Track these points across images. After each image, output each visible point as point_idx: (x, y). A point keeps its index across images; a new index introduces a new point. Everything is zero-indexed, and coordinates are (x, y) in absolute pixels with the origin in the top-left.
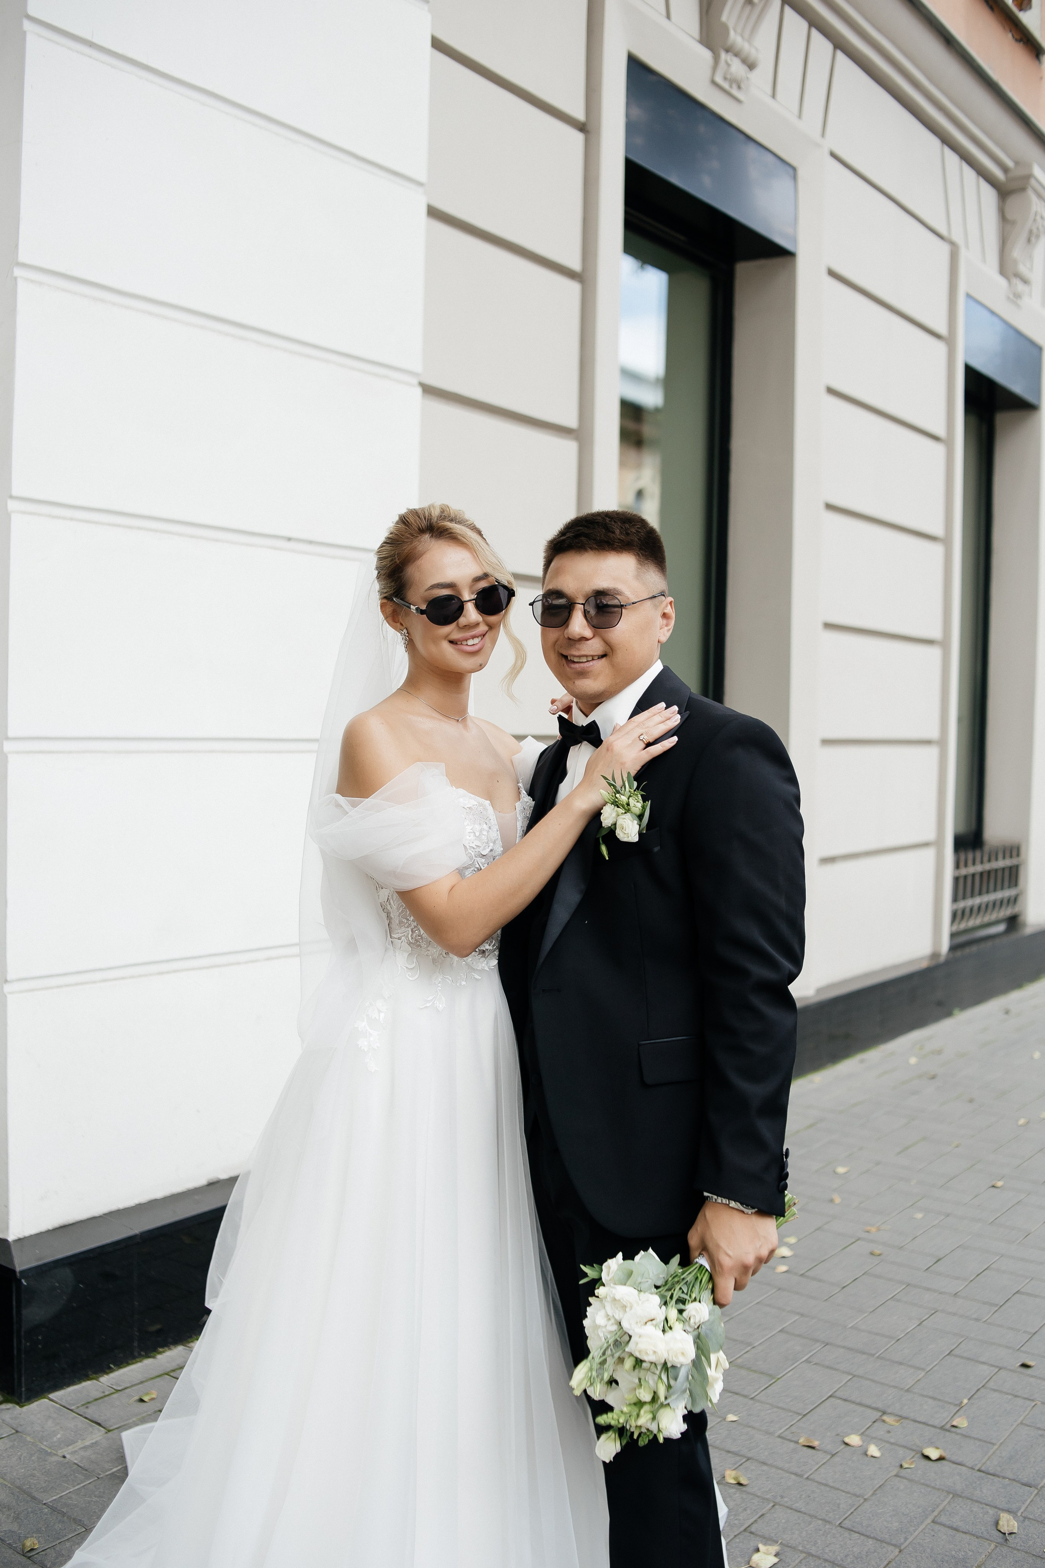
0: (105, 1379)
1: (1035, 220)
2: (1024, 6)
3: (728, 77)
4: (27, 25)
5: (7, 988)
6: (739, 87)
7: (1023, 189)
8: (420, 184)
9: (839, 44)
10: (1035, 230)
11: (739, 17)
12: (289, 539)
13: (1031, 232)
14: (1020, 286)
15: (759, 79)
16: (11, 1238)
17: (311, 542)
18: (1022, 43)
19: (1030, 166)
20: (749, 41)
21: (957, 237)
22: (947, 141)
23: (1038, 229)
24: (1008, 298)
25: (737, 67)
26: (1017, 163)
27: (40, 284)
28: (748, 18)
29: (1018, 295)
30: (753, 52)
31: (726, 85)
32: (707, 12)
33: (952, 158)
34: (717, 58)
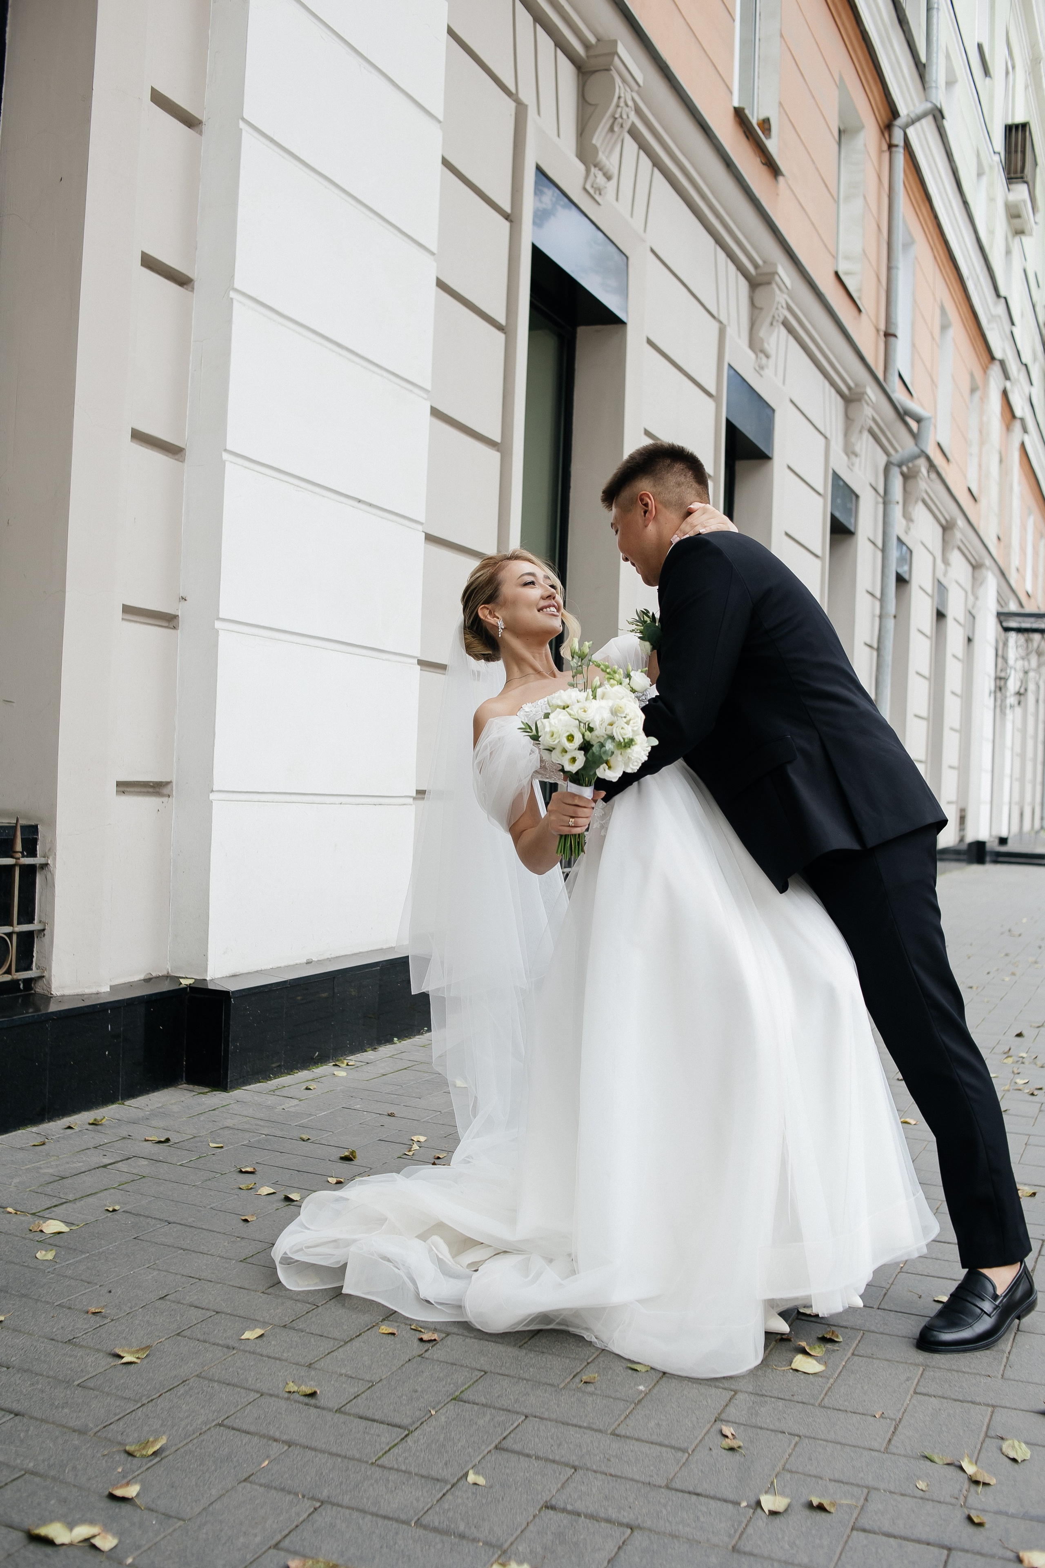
0: (270, 1082)
1: (777, 309)
2: (769, 133)
3: (595, 186)
4: (242, 127)
5: (212, 796)
6: (600, 194)
7: (769, 283)
8: (433, 254)
9: (657, 164)
10: (776, 316)
11: (603, 141)
12: (360, 501)
13: (774, 317)
14: (764, 360)
15: (611, 187)
16: (208, 979)
18: (766, 164)
19: (775, 265)
20: (607, 157)
21: (723, 317)
22: (719, 242)
23: (779, 316)
24: (755, 369)
25: (601, 179)
26: (764, 262)
27: (244, 305)
28: (610, 140)
29: (762, 368)
30: (608, 165)
31: (592, 191)
32: (581, 135)
33: (721, 255)
34: (588, 171)
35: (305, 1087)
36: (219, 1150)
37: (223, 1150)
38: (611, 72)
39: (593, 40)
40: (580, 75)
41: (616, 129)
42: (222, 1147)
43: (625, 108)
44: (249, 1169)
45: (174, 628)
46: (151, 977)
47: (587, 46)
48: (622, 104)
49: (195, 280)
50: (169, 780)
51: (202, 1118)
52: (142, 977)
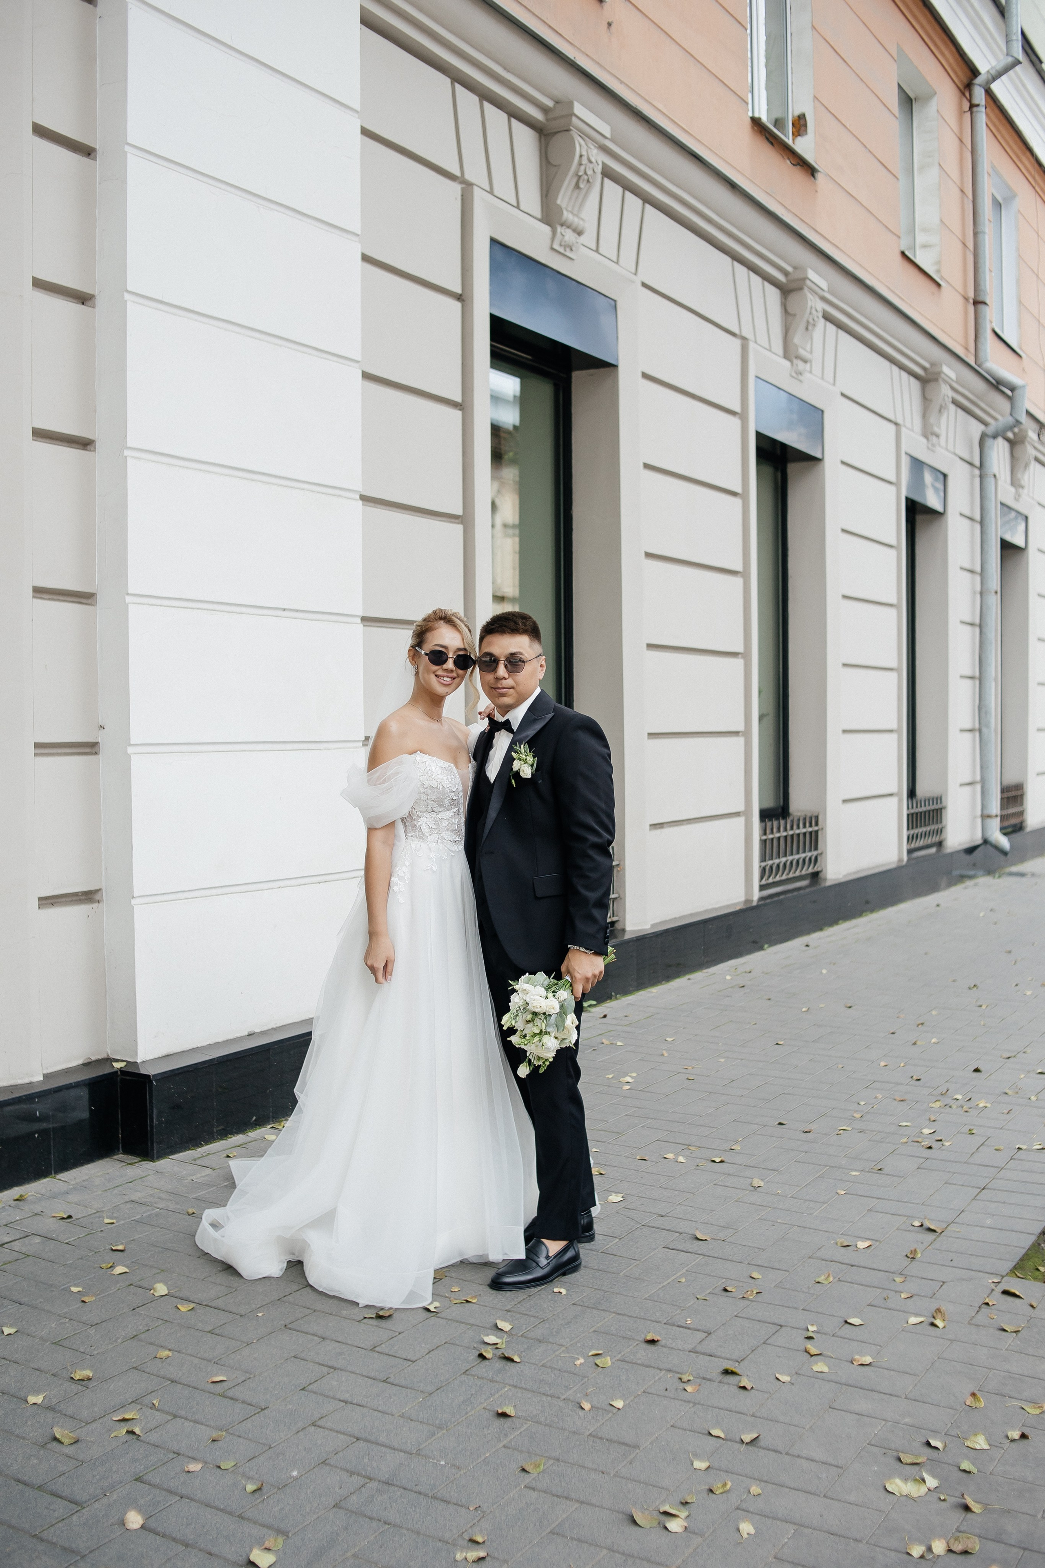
0: (199, 1150)
1: (810, 313)
2: (801, 132)
3: (563, 244)
4: (127, 296)
5: (133, 902)
6: (571, 250)
7: (801, 289)
8: (357, 360)
9: (647, 200)
10: (811, 321)
11: (570, 198)
12: (285, 610)
13: (808, 322)
14: (801, 365)
15: (588, 239)
16: (138, 1062)
17: (297, 611)
18: (799, 167)
19: (805, 271)
20: (578, 215)
21: (747, 332)
22: (736, 258)
23: (813, 320)
24: (791, 376)
25: (569, 236)
26: (795, 268)
27: (139, 459)
28: (577, 198)
29: (800, 373)
30: (581, 222)
31: (561, 250)
32: (546, 196)
33: (741, 270)
34: (554, 232)
35: (225, 1155)
36: (110, 1226)
37: (113, 1225)
38: (572, 132)
39: (550, 103)
40: (543, 137)
41: (582, 185)
42: (113, 1223)
43: (589, 164)
44: (120, 1247)
45: (96, 753)
46: (90, 1060)
47: (545, 110)
48: (585, 161)
49: (97, 440)
50: (97, 888)
51: (116, 1191)
52: (81, 1062)
